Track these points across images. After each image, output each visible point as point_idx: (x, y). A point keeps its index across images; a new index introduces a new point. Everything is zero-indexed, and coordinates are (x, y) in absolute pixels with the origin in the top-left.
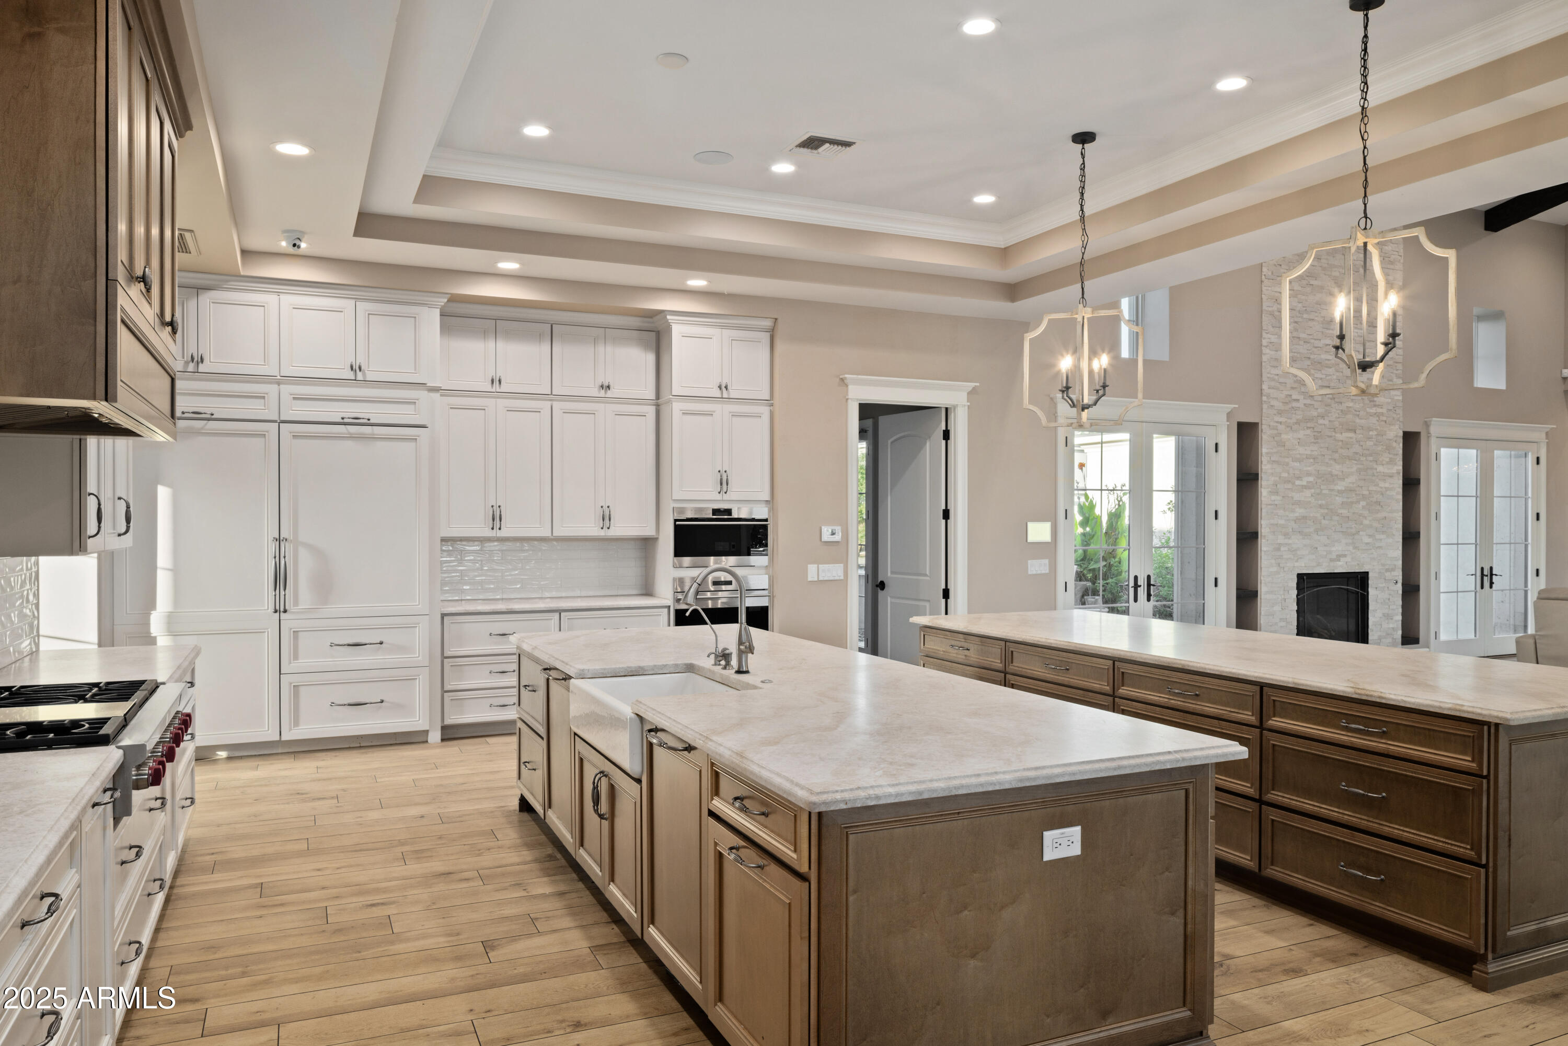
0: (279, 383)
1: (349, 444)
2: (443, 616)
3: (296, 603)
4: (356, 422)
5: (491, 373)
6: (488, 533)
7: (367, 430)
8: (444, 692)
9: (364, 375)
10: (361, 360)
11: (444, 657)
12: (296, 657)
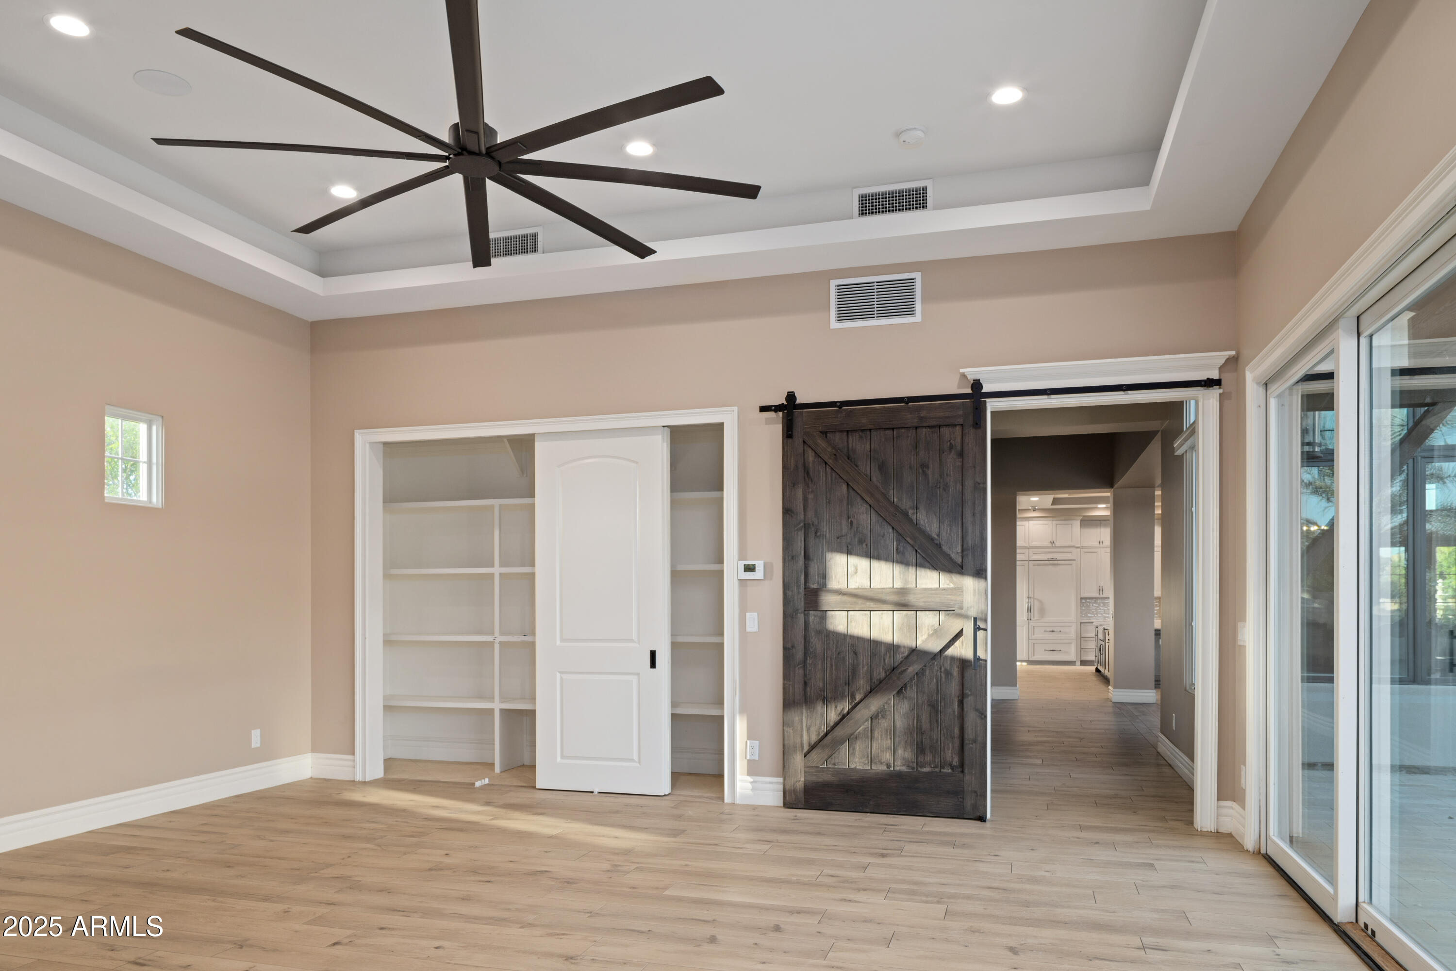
0: (1029, 549)
1: (1050, 567)
2: (1081, 623)
3: (1034, 617)
4: (1052, 560)
5: (1099, 540)
6: (1098, 596)
7: (1056, 562)
8: (1081, 649)
9: (1055, 544)
10: (1054, 540)
11: (1081, 637)
12: (1034, 634)
